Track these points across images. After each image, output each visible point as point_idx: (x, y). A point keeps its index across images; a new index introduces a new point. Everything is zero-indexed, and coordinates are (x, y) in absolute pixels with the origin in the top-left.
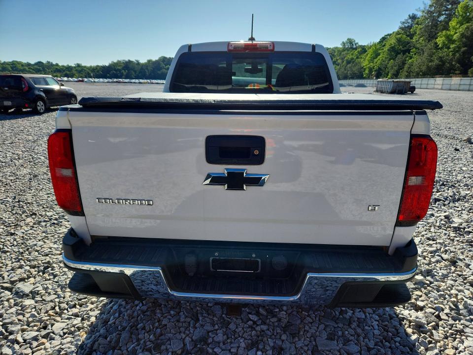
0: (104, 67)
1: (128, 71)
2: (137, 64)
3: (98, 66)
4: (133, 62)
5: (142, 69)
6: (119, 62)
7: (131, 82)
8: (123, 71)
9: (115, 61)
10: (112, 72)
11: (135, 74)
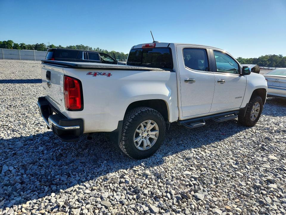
0: (255, 59)
1: (271, 62)
2: (279, 57)
3: (251, 58)
4: (276, 56)
5: (282, 60)
6: (266, 56)
7: (269, 69)
8: (268, 62)
9: (264, 55)
10: (259, 62)
11: (276, 64)
